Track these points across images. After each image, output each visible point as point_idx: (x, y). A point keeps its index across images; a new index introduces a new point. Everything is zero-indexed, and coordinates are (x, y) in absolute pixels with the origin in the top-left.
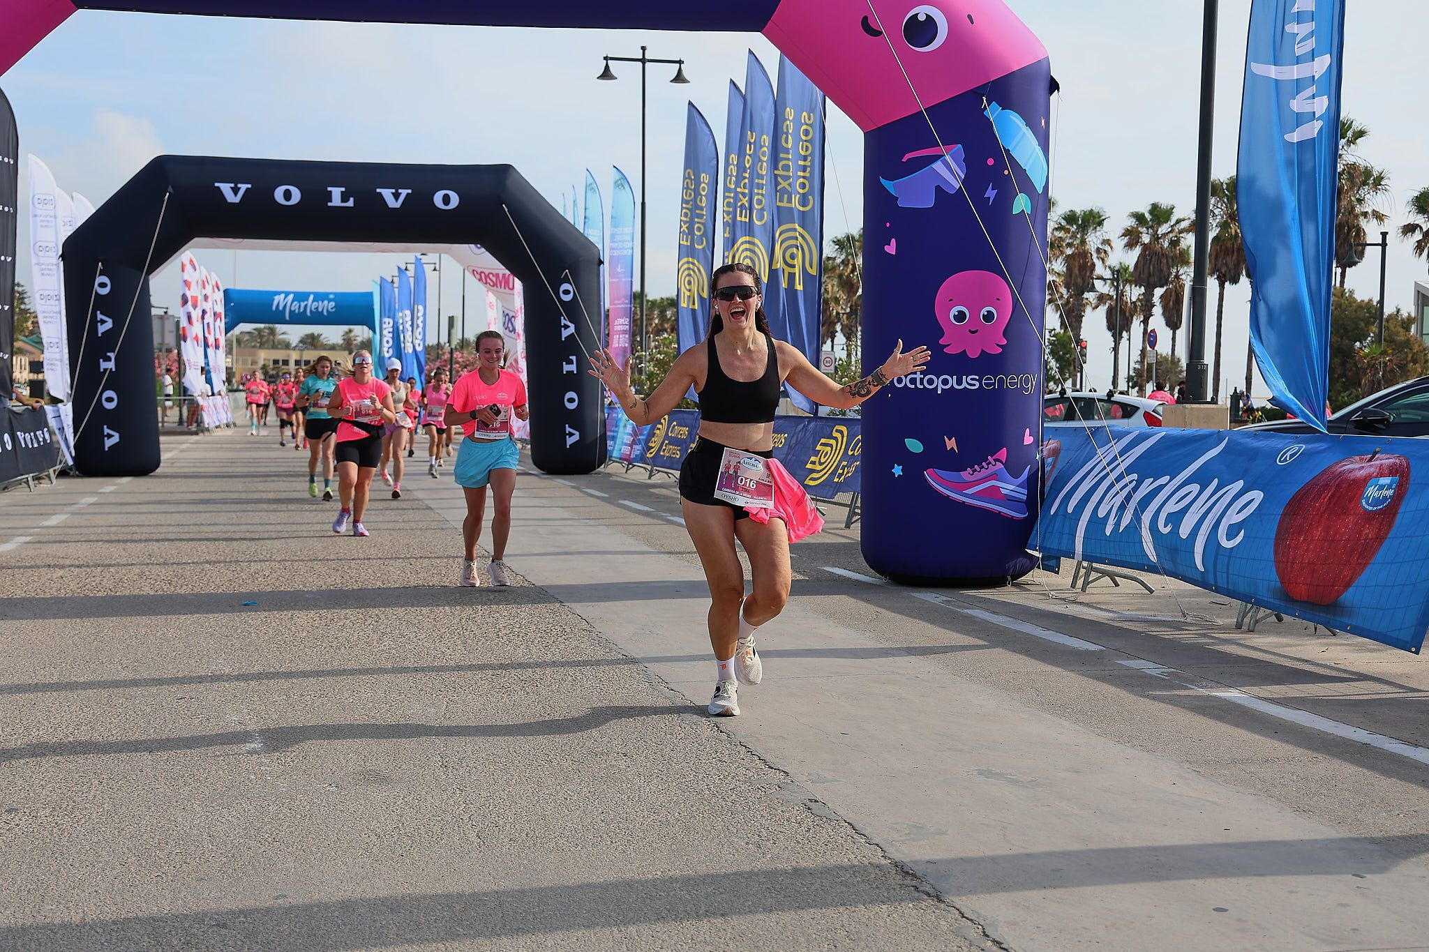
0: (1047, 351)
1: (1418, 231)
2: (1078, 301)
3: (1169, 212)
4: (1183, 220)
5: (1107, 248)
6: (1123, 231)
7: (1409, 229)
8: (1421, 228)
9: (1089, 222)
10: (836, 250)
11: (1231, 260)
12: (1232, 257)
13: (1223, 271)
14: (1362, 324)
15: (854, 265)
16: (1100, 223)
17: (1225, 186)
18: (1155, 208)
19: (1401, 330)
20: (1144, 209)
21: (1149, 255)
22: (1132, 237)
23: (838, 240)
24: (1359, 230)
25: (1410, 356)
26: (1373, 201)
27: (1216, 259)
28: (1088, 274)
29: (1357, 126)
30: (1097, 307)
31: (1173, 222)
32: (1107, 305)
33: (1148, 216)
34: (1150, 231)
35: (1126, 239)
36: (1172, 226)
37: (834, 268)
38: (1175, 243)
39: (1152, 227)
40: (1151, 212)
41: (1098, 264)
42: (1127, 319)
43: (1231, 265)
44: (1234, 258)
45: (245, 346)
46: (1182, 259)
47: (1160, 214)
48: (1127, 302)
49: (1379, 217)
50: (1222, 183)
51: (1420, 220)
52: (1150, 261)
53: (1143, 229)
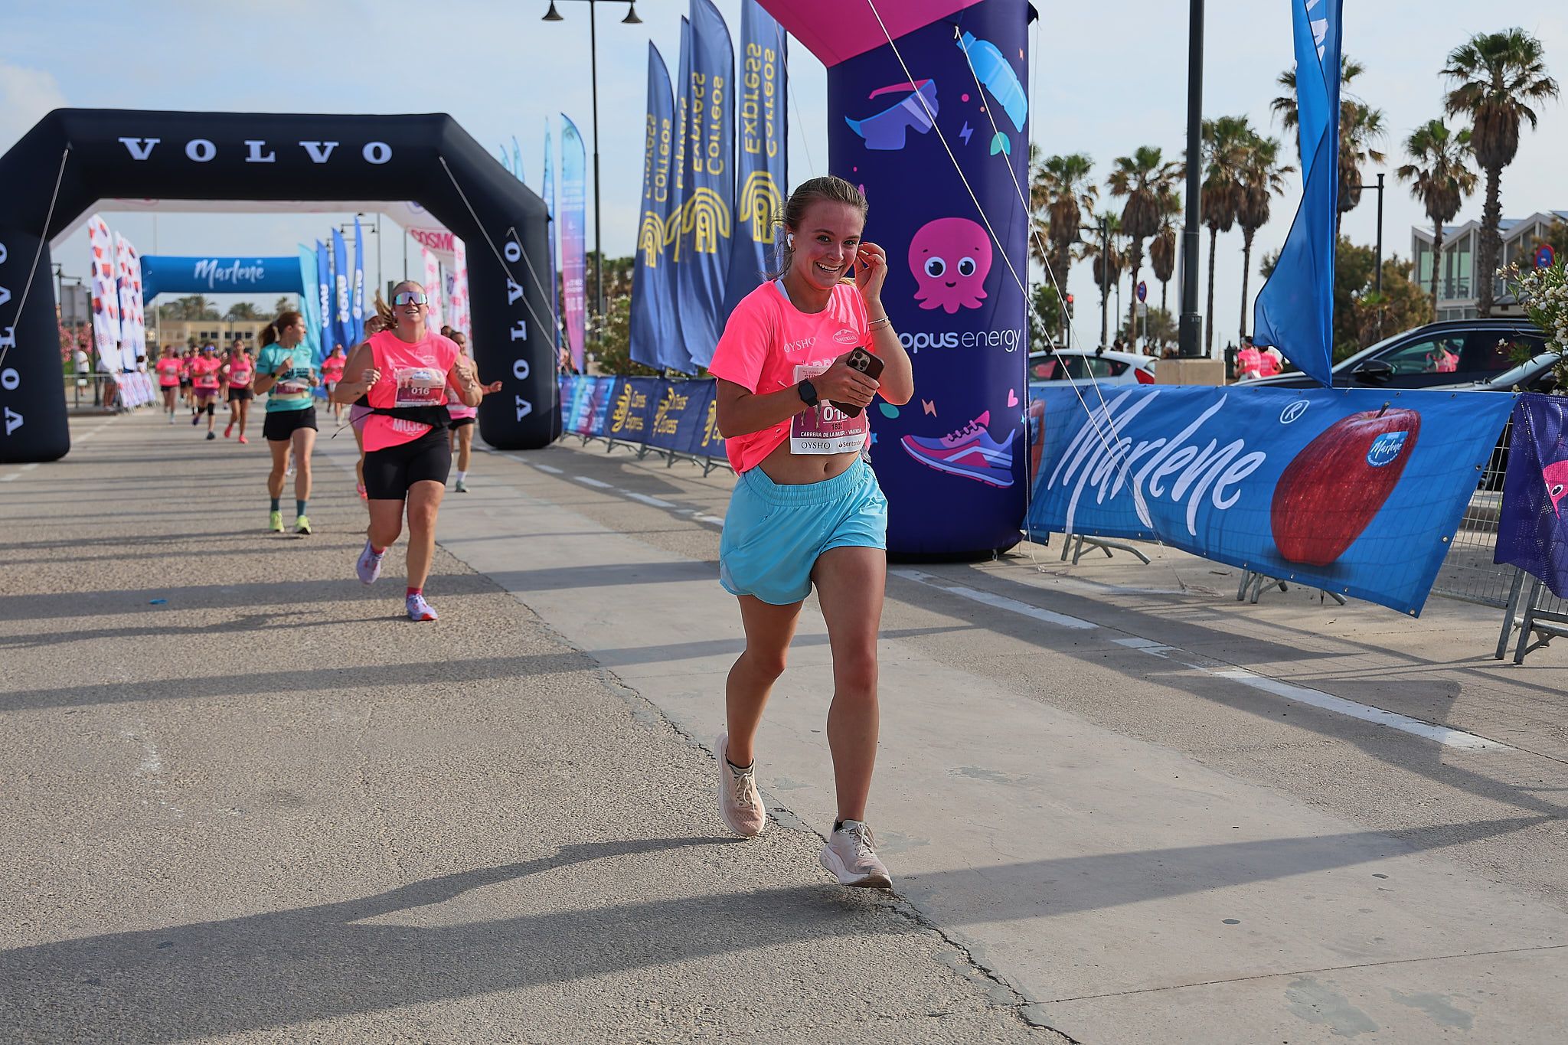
0: (1032, 306)
1: (1414, 173)
2: (1063, 252)
3: (1157, 155)
4: (1173, 165)
5: (1092, 195)
6: (1109, 177)
7: (1406, 171)
8: (1418, 170)
9: (1073, 168)
11: (1222, 207)
12: (1224, 202)
13: (1215, 217)
14: (1359, 272)
16: (1086, 170)
17: (1215, 128)
18: (1142, 153)
19: (1399, 277)
20: (1131, 154)
21: (1137, 200)
22: (1118, 184)
24: (1355, 173)
25: (1408, 304)
26: (1366, 142)
27: (1208, 203)
28: (1073, 224)
30: (1082, 258)
31: (1161, 166)
32: (1094, 257)
33: (1135, 161)
34: (1138, 176)
35: (1112, 186)
36: (1161, 171)
38: (1163, 189)
39: (1140, 173)
40: (1138, 157)
41: (1084, 212)
42: (1115, 270)
43: (1223, 212)
44: (1227, 201)
46: (1172, 206)
47: (1147, 158)
48: (1114, 254)
49: (1376, 156)
50: (1212, 124)
51: (1416, 161)
52: (1139, 208)
53: (1131, 175)
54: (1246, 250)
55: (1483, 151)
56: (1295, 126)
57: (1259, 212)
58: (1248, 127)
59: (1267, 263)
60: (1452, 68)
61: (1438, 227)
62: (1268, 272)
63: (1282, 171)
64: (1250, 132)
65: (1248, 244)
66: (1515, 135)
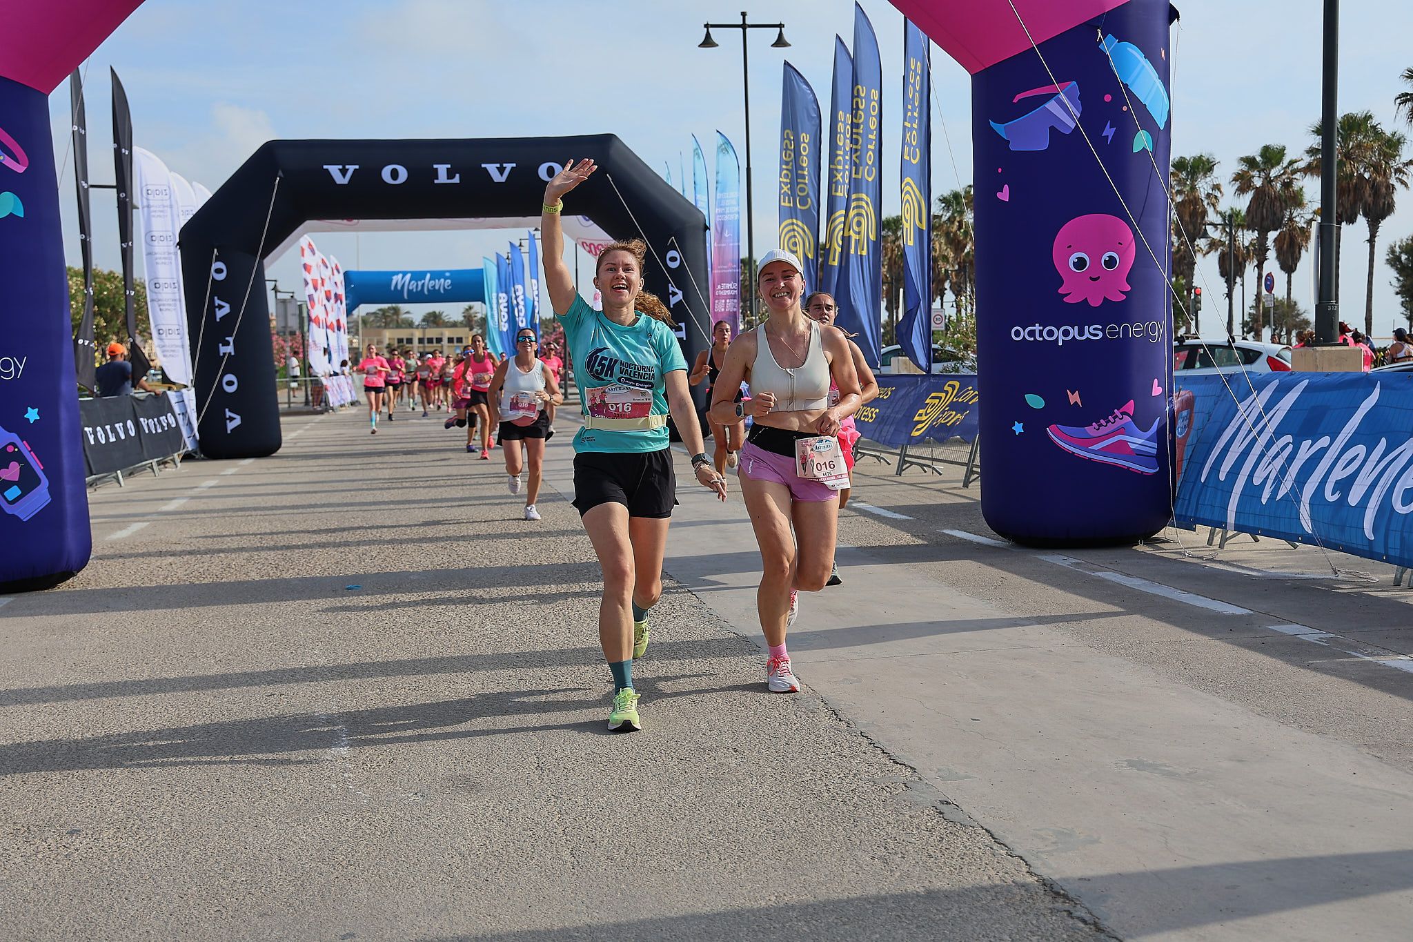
2: (1189, 248)
3: (1281, 152)
4: (1296, 162)
5: (1219, 195)
6: (1234, 176)
9: (1198, 168)
10: (943, 208)
11: (1347, 201)
12: (1348, 196)
15: (960, 222)
16: (1211, 169)
18: (1266, 151)
20: (1254, 152)
21: (1262, 197)
22: (1243, 181)
23: (944, 198)
28: (1200, 221)
30: (1208, 253)
31: (1285, 162)
32: (1219, 251)
34: (1262, 174)
35: (1238, 184)
36: (1285, 168)
37: (941, 225)
38: (1287, 185)
39: (1263, 170)
40: (1262, 156)
41: (1210, 210)
42: (1240, 264)
43: (1347, 205)
44: (1351, 198)
45: (371, 327)
46: (1296, 200)
47: (1272, 156)
48: (1239, 247)
52: (1263, 204)
53: (1256, 173)
54: (1371, 241)
57: (1384, 203)
58: (1372, 122)
59: (1393, 252)
62: (1394, 261)
63: (1406, 164)
64: (1374, 127)
65: (1373, 236)
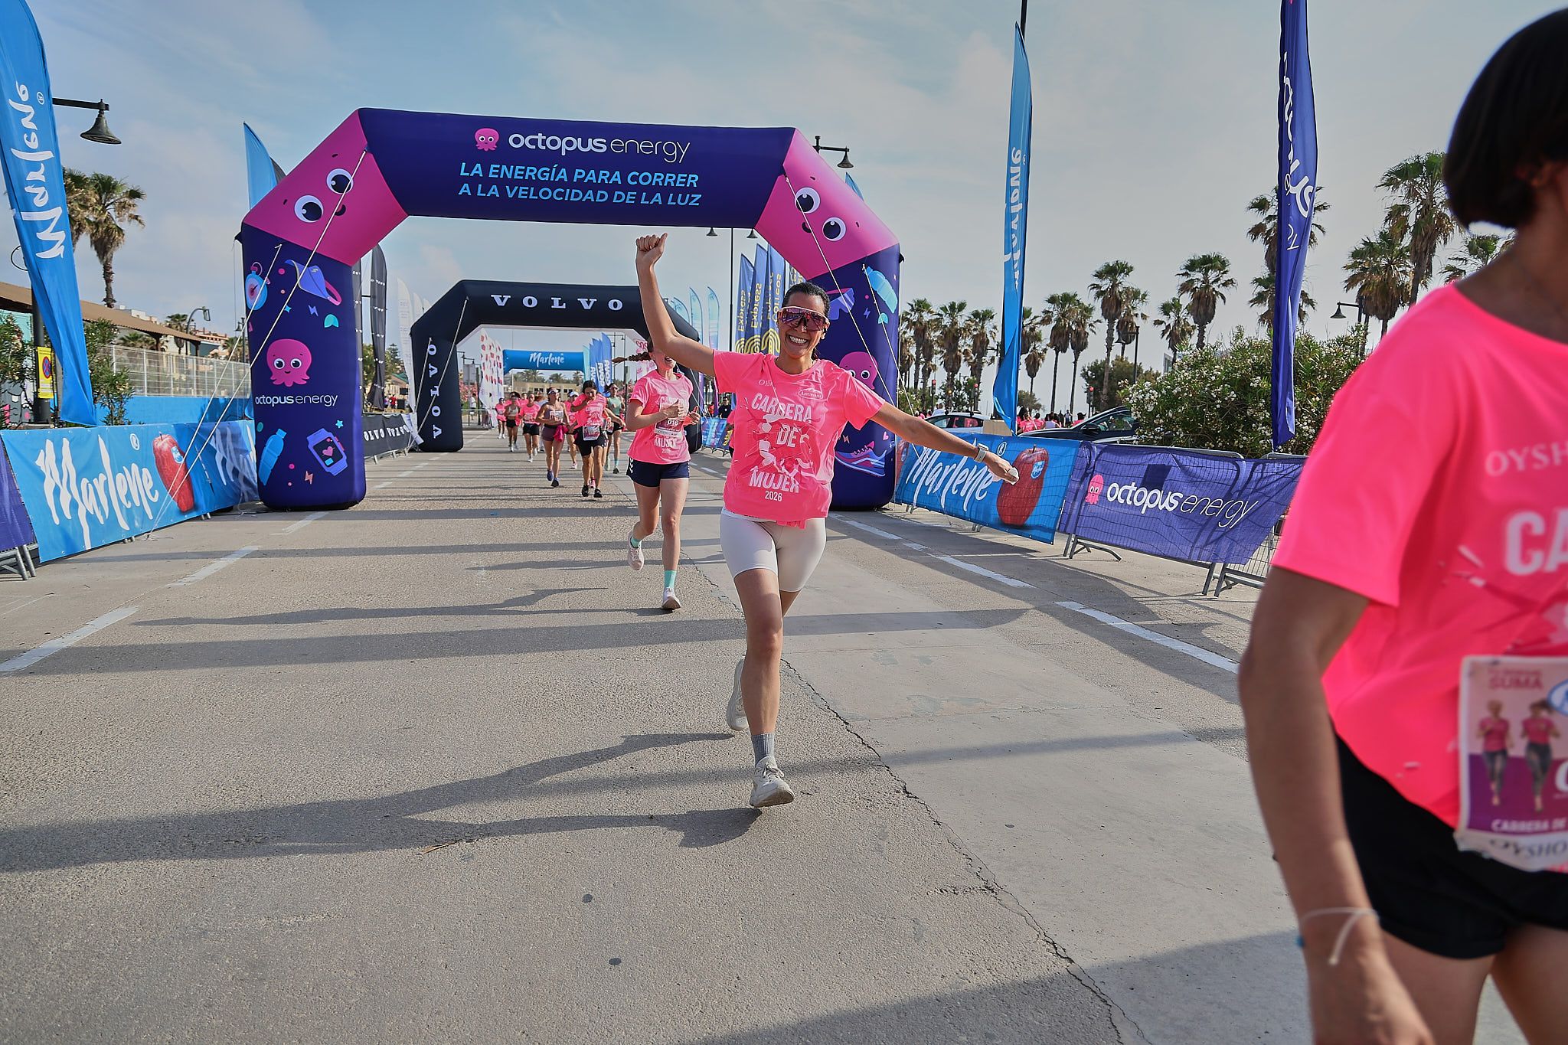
1: (1163, 324)
3: (1029, 312)
5: (995, 331)
7: (1158, 323)
8: (1165, 322)
9: (984, 317)
11: (1062, 340)
12: (1063, 337)
16: (992, 317)
26: (1140, 308)
27: (1054, 339)
29: (1129, 265)
31: (1032, 317)
38: (1032, 329)
45: (520, 380)
46: (1038, 338)
49: (1144, 317)
51: (1164, 318)
54: (1075, 363)
55: (1197, 316)
56: (1101, 299)
58: (1077, 298)
60: (1184, 271)
61: (1175, 354)
62: (1085, 375)
63: (1095, 322)
64: (1078, 301)
65: (1076, 360)
66: (1214, 307)
